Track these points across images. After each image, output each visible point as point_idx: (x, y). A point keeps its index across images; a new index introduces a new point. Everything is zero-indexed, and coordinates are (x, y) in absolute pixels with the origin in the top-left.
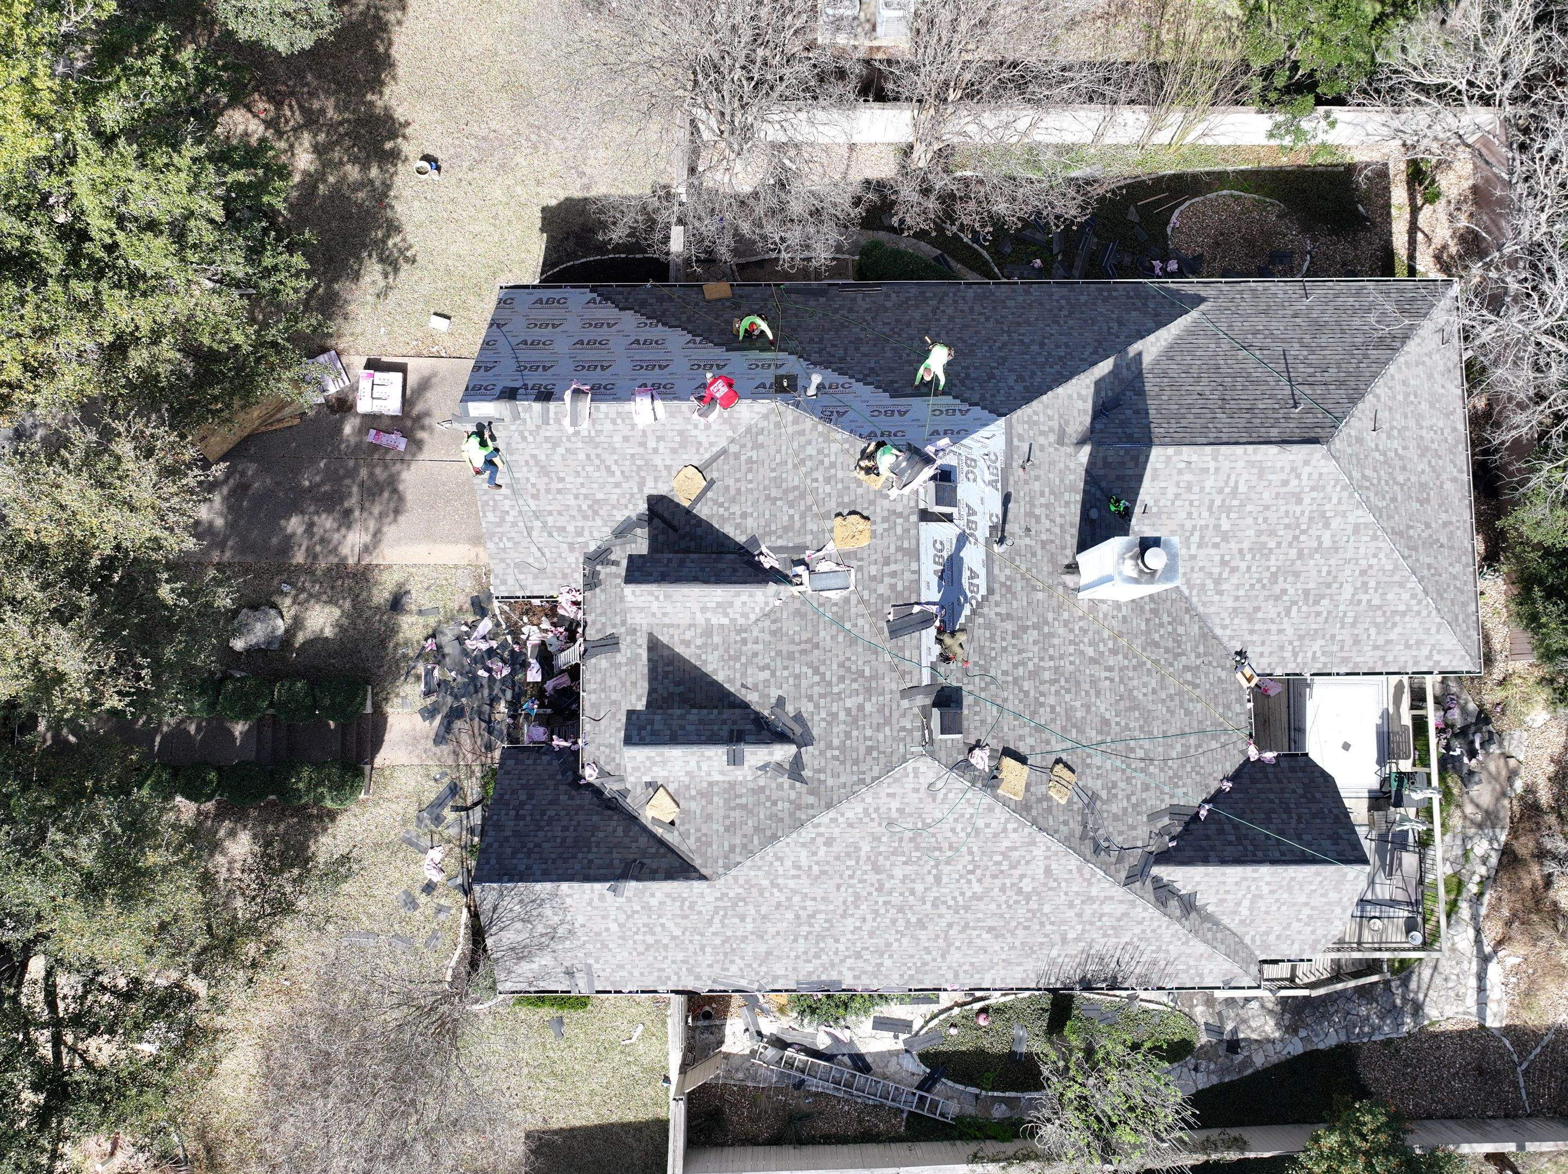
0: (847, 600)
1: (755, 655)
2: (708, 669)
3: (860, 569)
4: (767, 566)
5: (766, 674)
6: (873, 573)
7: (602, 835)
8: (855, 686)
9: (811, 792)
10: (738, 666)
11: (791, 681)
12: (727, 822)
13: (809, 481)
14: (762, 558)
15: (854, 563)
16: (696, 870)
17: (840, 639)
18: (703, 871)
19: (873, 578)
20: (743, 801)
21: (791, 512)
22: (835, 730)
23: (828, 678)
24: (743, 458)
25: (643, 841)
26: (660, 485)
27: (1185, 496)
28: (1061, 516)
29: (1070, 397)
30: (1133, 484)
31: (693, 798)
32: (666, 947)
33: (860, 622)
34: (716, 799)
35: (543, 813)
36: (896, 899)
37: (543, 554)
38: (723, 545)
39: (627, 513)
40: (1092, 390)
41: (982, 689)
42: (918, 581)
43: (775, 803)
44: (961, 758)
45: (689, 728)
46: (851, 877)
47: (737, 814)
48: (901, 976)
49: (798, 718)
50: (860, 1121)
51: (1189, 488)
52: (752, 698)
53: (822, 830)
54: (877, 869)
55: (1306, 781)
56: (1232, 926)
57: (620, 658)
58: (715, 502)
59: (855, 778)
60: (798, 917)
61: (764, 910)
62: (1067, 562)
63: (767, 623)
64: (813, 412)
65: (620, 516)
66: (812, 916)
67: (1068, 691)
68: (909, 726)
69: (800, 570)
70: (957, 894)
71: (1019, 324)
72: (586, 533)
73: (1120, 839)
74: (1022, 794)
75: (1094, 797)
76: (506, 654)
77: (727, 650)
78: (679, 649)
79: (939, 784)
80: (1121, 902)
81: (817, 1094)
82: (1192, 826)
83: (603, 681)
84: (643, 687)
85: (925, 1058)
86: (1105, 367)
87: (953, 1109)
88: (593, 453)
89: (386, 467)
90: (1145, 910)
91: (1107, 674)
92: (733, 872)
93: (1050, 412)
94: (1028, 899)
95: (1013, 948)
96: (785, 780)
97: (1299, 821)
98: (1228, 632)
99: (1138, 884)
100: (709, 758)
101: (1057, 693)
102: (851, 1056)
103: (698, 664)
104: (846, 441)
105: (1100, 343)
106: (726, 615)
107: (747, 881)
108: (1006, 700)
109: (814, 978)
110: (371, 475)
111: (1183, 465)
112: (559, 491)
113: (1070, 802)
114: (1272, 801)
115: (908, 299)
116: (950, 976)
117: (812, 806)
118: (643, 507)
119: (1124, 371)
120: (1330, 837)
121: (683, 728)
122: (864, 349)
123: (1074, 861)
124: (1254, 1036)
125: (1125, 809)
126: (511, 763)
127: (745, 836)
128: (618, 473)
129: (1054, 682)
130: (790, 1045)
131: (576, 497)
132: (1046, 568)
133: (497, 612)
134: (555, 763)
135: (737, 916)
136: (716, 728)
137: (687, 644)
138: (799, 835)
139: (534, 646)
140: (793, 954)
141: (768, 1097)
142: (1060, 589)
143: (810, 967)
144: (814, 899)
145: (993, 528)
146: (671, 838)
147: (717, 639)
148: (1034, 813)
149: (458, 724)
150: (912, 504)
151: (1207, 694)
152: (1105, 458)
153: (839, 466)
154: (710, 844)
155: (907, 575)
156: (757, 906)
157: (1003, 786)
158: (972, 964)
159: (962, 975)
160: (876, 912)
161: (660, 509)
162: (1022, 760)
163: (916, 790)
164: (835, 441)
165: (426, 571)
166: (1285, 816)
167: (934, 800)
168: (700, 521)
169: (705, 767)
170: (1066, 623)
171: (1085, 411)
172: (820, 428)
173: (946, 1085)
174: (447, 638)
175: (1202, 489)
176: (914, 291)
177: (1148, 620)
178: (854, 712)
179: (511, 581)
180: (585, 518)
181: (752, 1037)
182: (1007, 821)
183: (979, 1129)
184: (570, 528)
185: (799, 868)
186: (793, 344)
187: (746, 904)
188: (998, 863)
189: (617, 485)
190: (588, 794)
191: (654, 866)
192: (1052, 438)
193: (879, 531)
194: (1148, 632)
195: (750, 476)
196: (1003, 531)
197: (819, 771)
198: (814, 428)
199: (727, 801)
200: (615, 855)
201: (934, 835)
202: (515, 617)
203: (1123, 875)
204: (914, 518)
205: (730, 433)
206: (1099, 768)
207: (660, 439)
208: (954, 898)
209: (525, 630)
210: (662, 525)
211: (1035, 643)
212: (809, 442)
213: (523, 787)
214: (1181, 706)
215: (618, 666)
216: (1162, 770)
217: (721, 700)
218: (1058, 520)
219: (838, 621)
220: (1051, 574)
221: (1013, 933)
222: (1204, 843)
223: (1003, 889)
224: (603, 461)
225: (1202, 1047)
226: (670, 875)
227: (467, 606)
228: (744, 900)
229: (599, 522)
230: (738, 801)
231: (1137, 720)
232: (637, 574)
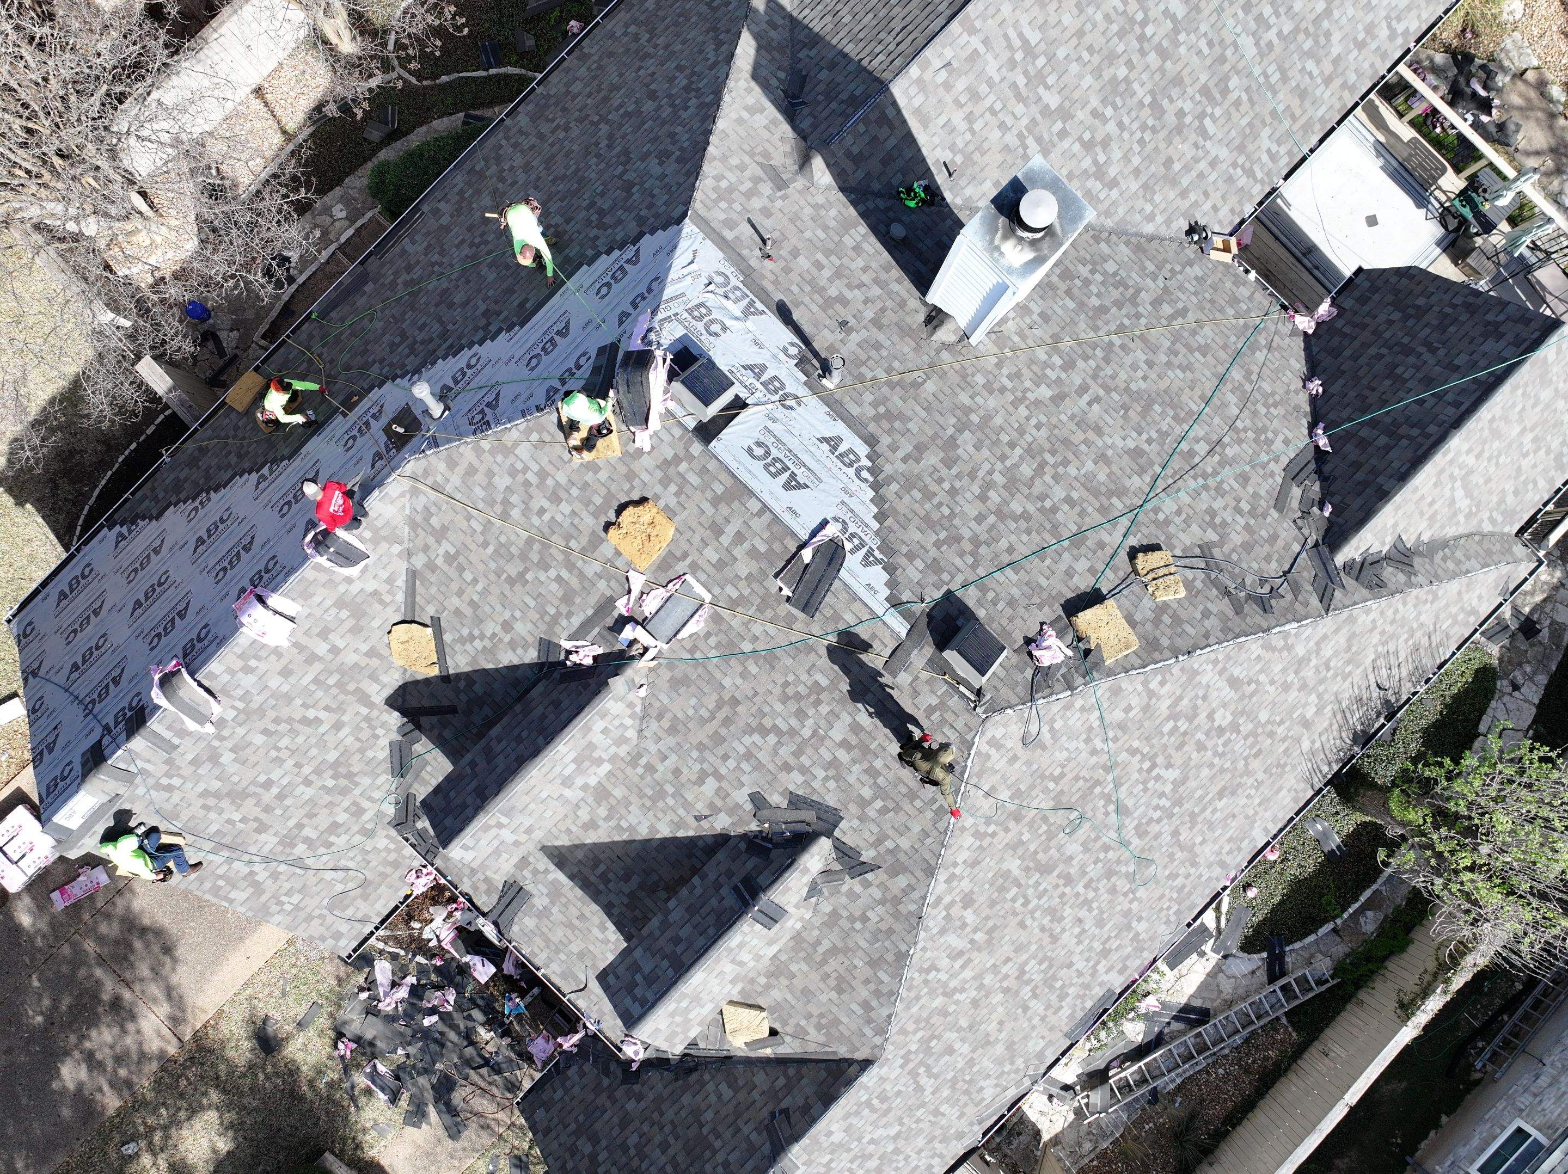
0: (716, 619)
1: (677, 772)
2: (643, 833)
3: (694, 568)
4: (588, 661)
5: (711, 784)
6: (714, 558)
7: (709, 1115)
8: (824, 709)
9: (894, 872)
10: (671, 801)
11: (746, 766)
12: (832, 982)
13: (536, 520)
14: (574, 658)
15: (681, 567)
16: (850, 1062)
17: (753, 669)
18: (859, 1055)
19: (720, 565)
20: (826, 945)
21: (552, 573)
22: (852, 779)
23: (783, 726)
24: (439, 562)
25: (760, 1078)
26: (385, 679)
27: (978, 111)
28: (865, 270)
29: (740, 121)
30: (908, 154)
31: (768, 987)
32: (897, 1151)
33: (757, 629)
34: (794, 968)
35: (625, 1148)
36: (1093, 871)
37: (346, 869)
38: (516, 683)
39: (384, 742)
40: (757, 90)
41: (974, 567)
42: (776, 519)
43: (864, 919)
44: (1029, 673)
45: (683, 933)
46: (1026, 903)
47: (833, 965)
48: (1168, 922)
49: (795, 802)
50: (1247, 1070)
51: (975, 96)
52: (721, 823)
53: (947, 899)
54: (1045, 869)
55: (1390, 298)
56: (1462, 530)
57: (539, 901)
58: (462, 640)
59: (929, 814)
60: (1006, 991)
61: (964, 1023)
62: (921, 317)
63: (654, 725)
64: (460, 435)
65: (381, 752)
66: (1022, 972)
67: (1065, 463)
68: (934, 701)
69: (629, 632)
70: (1155, 801)
71: (606, 99)
72: (365, 804)
73: (1274, 565)
74: (1133, 638)
75: (1205, 551)
76: (434, 978)
77: (641, 795)
78: (591, 838)
79: (1034, 729)
80: (1337, 631)
81: (1179, 1088)
82: (1327, 469)
83: (547, 941)
84: (594, 912)
85: (1248, 946)
86: (746, 49)
87: (1323, 966)
88: (267, 723)
89: (108, 916)
90: (1368, 612)
91: (1086, 398)
92: (893, 1030)
93: (734, 161)
94: (1235, 727)
95: (1260, 784)
96: (850, 884)
97: (1433, 351)
98: (1159, 219)
99: (1338, 594)
100: (741, 946)
101: (1056, 477)
102: (1175, 1018)
103: (625, 837)
104: (528, 431)
105: (715, 29)
106: (599, 762)
107: (917, 1022)
108: (1011, 549)
109: (1080, 1014)
110: (101, 940)
111: (943, 74)
112: (281, 797)
113: (1188, 585)
114: (1380, 357)
115: (461, 193)
116: (1217, 871)
117: (911, 888)
118: (395, 719)
119: (773, 33)
120: (1486, 336)
121: (677, 940)
122: (458, 298)
123: (1254, 645)
124: (1539, 598)
125: (1247, 527)
126: (540, 1113)
127: (867, 982)
128: (323, 715)
129: (1040, 470)
130: (1107, 1068)
131: (307, 782)
132: (907, 347)
133: (381, 945)
134: (587, 1067)
135: (942, 1055)
136: (714, 902)
137: (591, 825)
138: (927, 930)
139: (453, 943)
140: (1036, 1021)
141: (1135, 1139)
142: (945, 355)
143: (1066, 1012)
144: (1008, 960)
145: (801, 363)
146: (788, 1047)
147: (618, 792)
148: (1165, 642)
149: (457, 1097)
150: (677, 432)
151: (1202, 309)
152: (848, 154)
153: (550, 469)
154: (837, 1022)
155: (758, 524)
156: (954, 1027)
157: (1105, 654)
158: (1230, 840)
159: (1228, 859)
160: (1087, 903)
161: (413, 703)
162: (1093, 598)
163: (1015, 758)
164: (516, 443)
165: (263, 977)
166: (1412, 359)
167: (1044, 748)
168: (469, 678)
169: (745, 957)
170: (989, 387)
171: (773, 122)
172: (485, 444)
173: (1295, 952)
174: (356, 1023)
175: (990, 83)
176: (459, 179)
177: (1068, 292)
178: (854, 740)
179: (344, 927)
180: (344, 792)
181: (1061, 1099)
182: (1145, 683)
183: (1368, 959)
184: (342, 817)
185: (961, 953)
186: (374, 371)
187: (939, 1037)
188: (1176, 728)
189: (338, 726)
190: (653, 1075)
191: (801, 1102)
192: (766, 188)
193: (672, 502)
194: (1081, 305)
195: (468, 576)
196: (816, 354)
197: (879, 841)
198: (479, 451)
199: (808, 959)
200: (746, 1130)
201: (1077, 779)
202: (402, 933)
203: (1314, 601)
204: (697, 447)
205: (396, 549)
206: (1179, 512)
207: (324, 634)
208: (1157, 807)
209: (427, 934)
210: (434, 719)
211: (977, 447)
212: (490, 474)
213: (577, 1133)
214: (1191, 350)
215: (544, 913)
216: (1240, 442)
217: (690, 856)
218: (866, 278)
219: (730, 652)
220: (918, 348)
221: (1247, 772)
222: (1360, 476)
223: (1201, 747)
224: (289, 720)
225: (1501, 660)
226: (828, 1099)
227: (343, 970)
228: (933, 1037)
229: (366, 781)
230: (821, 950)
231: (1163, 414)
232: (448, 822)
